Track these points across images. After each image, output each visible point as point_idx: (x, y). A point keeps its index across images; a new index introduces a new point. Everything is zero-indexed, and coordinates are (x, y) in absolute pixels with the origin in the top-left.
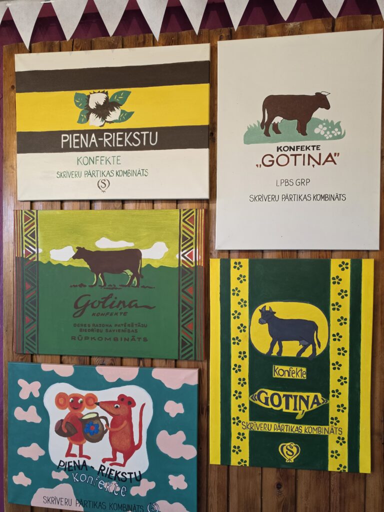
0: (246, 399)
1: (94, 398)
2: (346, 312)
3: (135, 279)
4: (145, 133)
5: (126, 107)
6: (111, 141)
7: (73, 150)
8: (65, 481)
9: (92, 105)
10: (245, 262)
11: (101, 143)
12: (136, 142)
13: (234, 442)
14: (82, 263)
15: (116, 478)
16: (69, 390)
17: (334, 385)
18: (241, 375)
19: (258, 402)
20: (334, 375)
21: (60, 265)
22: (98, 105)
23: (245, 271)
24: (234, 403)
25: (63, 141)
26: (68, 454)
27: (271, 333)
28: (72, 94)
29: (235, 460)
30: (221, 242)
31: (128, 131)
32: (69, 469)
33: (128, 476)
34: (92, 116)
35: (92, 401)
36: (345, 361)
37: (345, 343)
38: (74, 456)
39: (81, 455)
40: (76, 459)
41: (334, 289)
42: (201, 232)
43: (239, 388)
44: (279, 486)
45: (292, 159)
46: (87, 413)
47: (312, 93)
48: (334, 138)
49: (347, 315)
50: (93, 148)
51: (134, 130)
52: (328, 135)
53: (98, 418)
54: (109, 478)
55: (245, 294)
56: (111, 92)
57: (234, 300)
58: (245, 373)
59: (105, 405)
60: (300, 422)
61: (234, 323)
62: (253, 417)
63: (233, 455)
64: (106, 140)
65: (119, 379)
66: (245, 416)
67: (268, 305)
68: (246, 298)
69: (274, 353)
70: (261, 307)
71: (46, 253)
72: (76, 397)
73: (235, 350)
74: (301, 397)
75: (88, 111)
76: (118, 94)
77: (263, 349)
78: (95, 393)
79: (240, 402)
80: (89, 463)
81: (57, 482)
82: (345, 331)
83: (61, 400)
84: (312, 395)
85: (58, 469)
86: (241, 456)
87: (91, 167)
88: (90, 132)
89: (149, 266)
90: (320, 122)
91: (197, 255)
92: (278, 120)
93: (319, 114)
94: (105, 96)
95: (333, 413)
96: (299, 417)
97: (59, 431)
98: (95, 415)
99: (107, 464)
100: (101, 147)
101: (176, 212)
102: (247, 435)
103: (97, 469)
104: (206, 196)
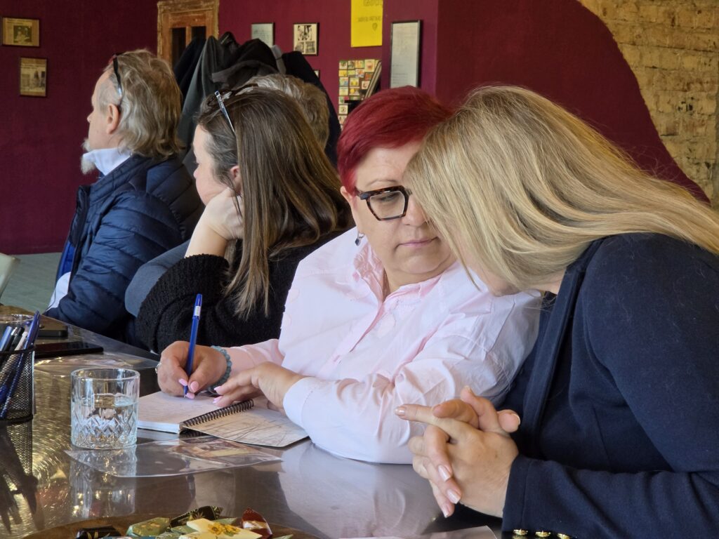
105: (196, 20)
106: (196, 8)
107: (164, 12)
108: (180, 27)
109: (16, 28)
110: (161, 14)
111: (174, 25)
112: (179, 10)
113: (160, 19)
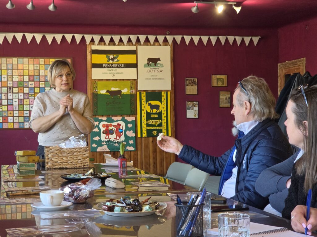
0: (145, 122)
1: (111, 124)
2: (165, 102)
3: (120, 97)
4: (122, 65)
5: (118, 59)
6: (115, 66)
7: (106, 68)
8: (105, 145)
9: (110, 58)
10: (145, 93)
11: (112, 66)
12: (121, 66)
13: (143, 132)
14: (108, 94)
15: (117, 143)
16: (105, 123)
17: (163, 118)
18: (144, 117)
19: (148, 123)
20: (163, 116)
21: (103, 94)
22: (112, 58)
23: (145, 94)
24: (143, 123)
25: (103, 66)
26: (106, 138)
27: (150, 108)
28: (105, 55)
29: (143, 136)
30: (139, 88)
31: (119, 64)
32: (106, 142)
33: (120, 142)
34: (110, 60)
35: (111, 125)
36: (165, 113)
37: (165, 109)
38: (107, 138)
39: (109, 138)
40: (108, 139)
41: (163, 98)
42: (135, 86)
43: (144, 120)
44: (153, 141)
45: (154, 71)
46: (110, 128)
47: (157, 58)
48: (162, 67)
49: (165, 103)
50: (111, 68)
51: (120, 64)
52: (160, 66)
53: (113, 129)
54: (115, 143)
55: (145, 100)
56: (115, 55)
57: (142, 101)
58: (145, 117)
59: (114, 126)
60: (157, 126)
61: (143, 106)
62: (147, 126)
63: (143, 135)
64: (114, 66)
65: (117, 120)
66: (145, 126)
67: (150, 102)
68: (145, 101)
69: (151, 112)
70: (148, 102)
71: (99, 91)
72: (107, 125)
73: (143, 112)
74: (157, 121)
75: (109, 59)
76: (116, 56)
77: (149, 111)
78: (112, 123)
79: (144, 123)
80: (111, 140)
81: (103, 145)
82: (165, 107)
83: (104, 126)
84: (159, 120)
85: (103, 142)
86: (145, 135)
87: (110, 72)
88: (110, 64)
89: (123, 94)
90: (159, 64)
91: (134, 91)
92: (150, 63)
93: (159, 62)
94: (113, 56)
95: (163, 124)
96: (156, 125)
97: (103, 133)
98: (112, 129)
99: (115, 140)
100: (112, 67)
101: (129, 82)
102: (146, 130)
103: (113, 141)
104: (136, 78)
105: (295, 70)
106: (295, 65)
107: (281, 68)
108: (288, 74)
109: (217, 79)
110: (280, 69)
111: (285, 73)
112: (287, 66)
113: (279, 71)
